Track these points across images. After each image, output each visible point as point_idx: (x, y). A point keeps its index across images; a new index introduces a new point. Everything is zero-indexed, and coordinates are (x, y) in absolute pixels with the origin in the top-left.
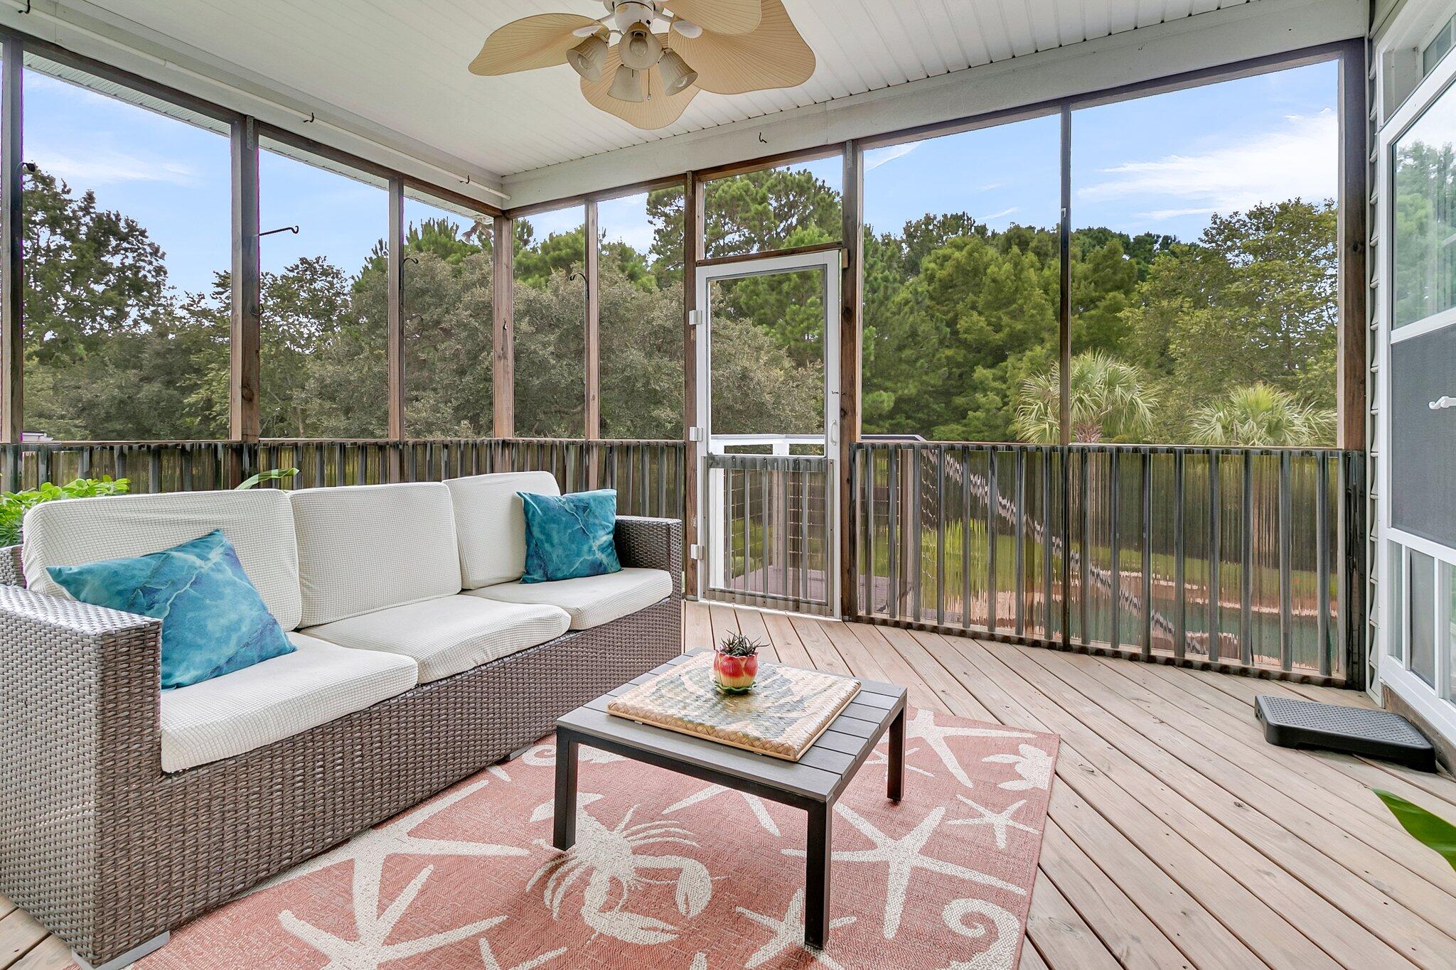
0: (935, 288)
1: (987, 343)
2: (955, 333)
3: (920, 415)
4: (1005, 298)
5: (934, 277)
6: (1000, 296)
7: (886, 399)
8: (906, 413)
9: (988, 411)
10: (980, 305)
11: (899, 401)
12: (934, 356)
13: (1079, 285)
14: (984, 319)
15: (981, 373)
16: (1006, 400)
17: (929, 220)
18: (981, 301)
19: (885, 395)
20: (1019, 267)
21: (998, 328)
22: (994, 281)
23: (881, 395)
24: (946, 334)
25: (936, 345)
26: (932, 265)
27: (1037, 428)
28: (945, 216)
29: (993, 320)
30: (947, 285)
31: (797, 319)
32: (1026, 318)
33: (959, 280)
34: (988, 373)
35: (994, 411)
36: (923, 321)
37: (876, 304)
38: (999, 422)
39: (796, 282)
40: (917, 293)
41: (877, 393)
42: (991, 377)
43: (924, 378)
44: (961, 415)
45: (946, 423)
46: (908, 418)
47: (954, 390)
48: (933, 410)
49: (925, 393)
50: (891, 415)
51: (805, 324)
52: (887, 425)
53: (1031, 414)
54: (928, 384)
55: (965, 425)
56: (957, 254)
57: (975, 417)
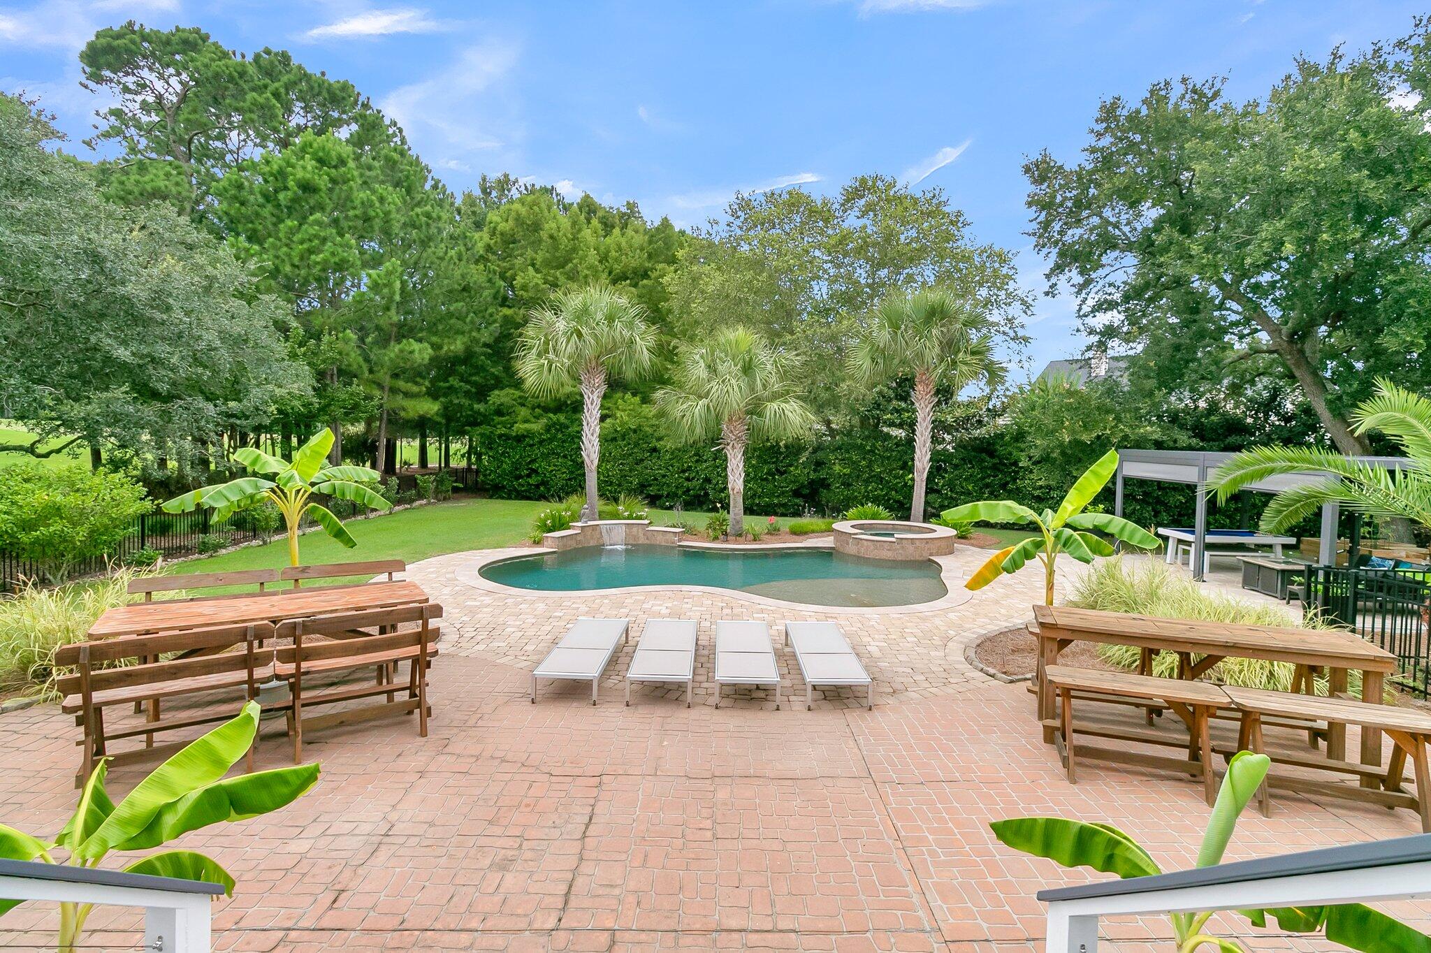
0: (496, 242)
4: (562, 257)
6: (557, 254)
7: (418, 349)
10: (538, 262)
12: (486, 311)
14: (540, 277)
18: (539, 258)
22: (551, 237)
23: (410, 344)
25: (489, 299)
27: (535, 364)
30: (508, 240)
33: (520, 235)
41: (405, 341)
45: (503, 388)
48: (491, 374)
53: (533, 347)
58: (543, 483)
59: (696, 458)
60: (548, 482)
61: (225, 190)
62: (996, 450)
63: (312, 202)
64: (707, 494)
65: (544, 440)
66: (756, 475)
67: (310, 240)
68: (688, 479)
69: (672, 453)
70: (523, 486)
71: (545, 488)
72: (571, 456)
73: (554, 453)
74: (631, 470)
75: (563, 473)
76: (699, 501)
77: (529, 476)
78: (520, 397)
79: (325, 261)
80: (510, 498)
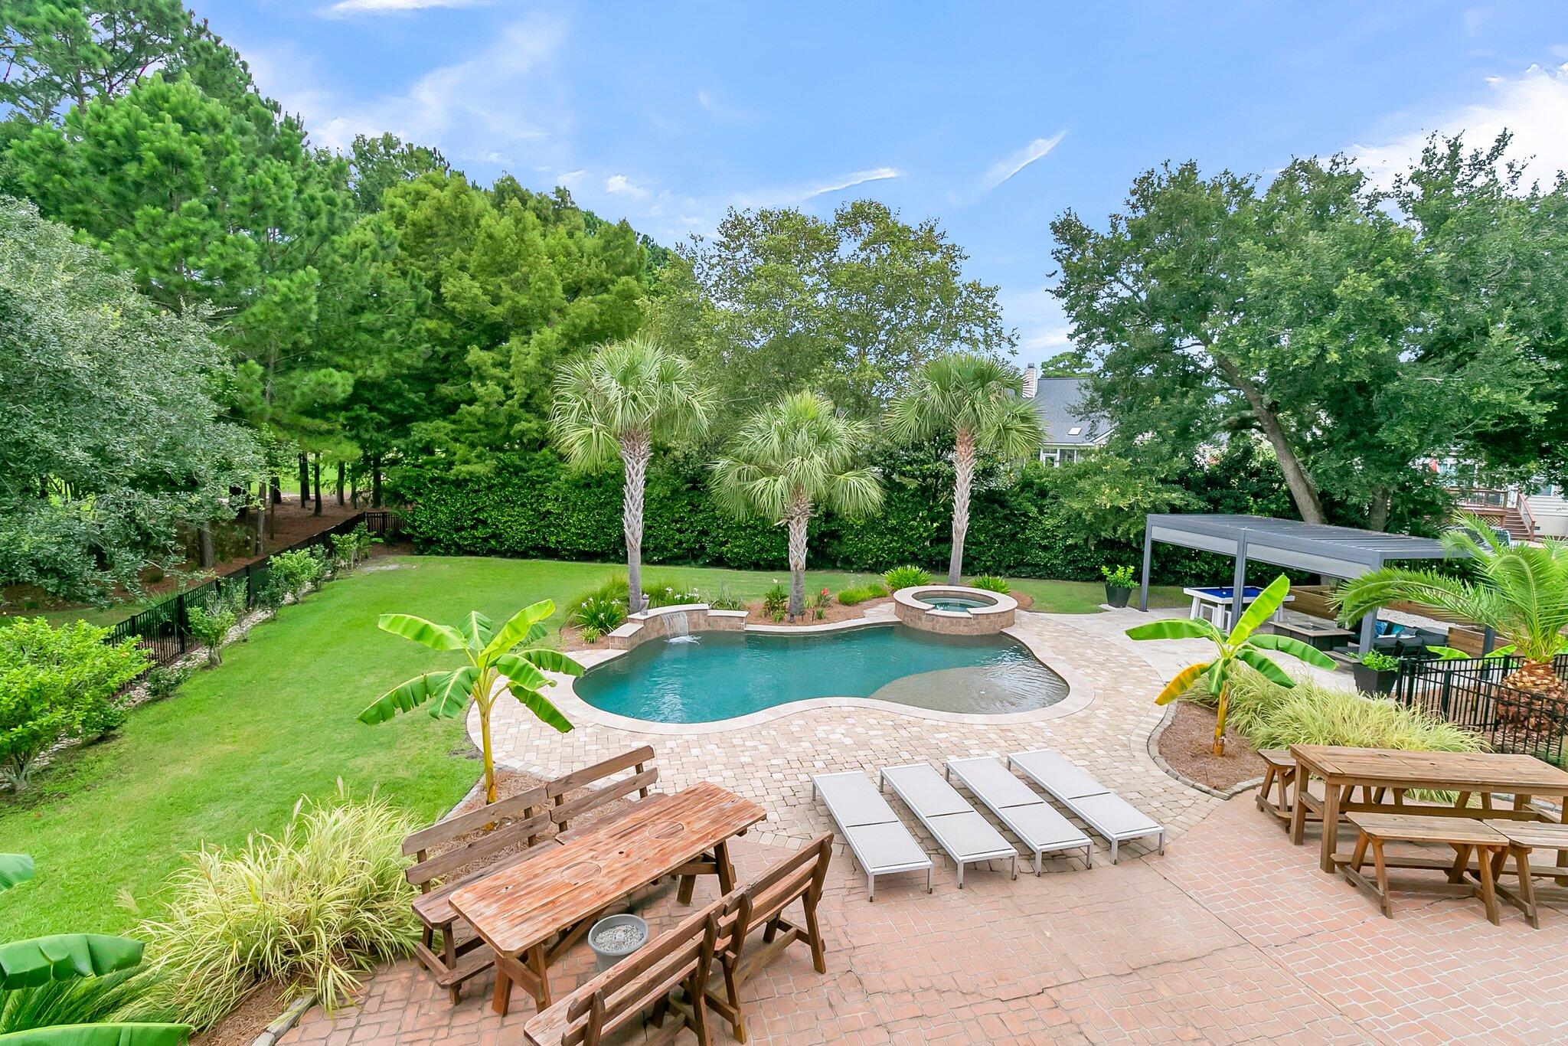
0: (406, 234)
1: (483, 317)
2: (438, 298)
3: (390, 406)
4: (505, 262)
5: (405, 217)
6: (500, 259)
7: (340, 381)
8: (368, 402)
9: (487, 405)
10: (472, 266)
11: (360, 384)
12: (409, 326)
13: (590, 261)
14: (478, 285)
15: (475, 355)
16: (510, 392)
17: (389, 142)
18: (474, 260)
19: (337, 376)
20: (521, 226)
21: (496, 300)
22: (490, 236)
23: (331, 375)
24: (427, 298)
25: (413, 311)
26: (399, 201)
27: (580, 433)
28: (410, 146)
29: (489, 287)
30: (424, 233)
31: (160, 232)
32: (532, 291)
33: (442, 228)
34: (487, 356)
35: (495, 406)
36: (391, 276)
37: (315, 237)
38: (501, 419)
39: (154, 167)
40: (382, 232)
41: (323, 371)
42: (490, 361)
43: (396, 355)
44: (449, 408)
45: (427, 418)
46: (372, 409)
47: (437, 376)
48: (410, 401)
49: (396, 377)
50: (347, 405)
51: (179, 244)
52: (341, 419)
53: (571, 411)
54: (401, 365)
55: (454, 422)
56: (436, 192)
57: (470, 413)
58: (493, 536)
59: (689, 508)
60: (501, 534)
61: (36, 153)
62: (1006, 501)
63: (178, 181)
64: (703, 548)
65: (494, 485)
66: (764, 528)
67: (184, 236)
68: (680, 531)
69: (660, 502)
70: (466, 539)
71: (498, 542)
72: (531, 504)
73: (508, 501)
74: (609, 521)
75: (521, 525)
76: (693, 555)
77: (473, 527)
78: (453, 431)
79: (212, 266)
80: (447, 553)
